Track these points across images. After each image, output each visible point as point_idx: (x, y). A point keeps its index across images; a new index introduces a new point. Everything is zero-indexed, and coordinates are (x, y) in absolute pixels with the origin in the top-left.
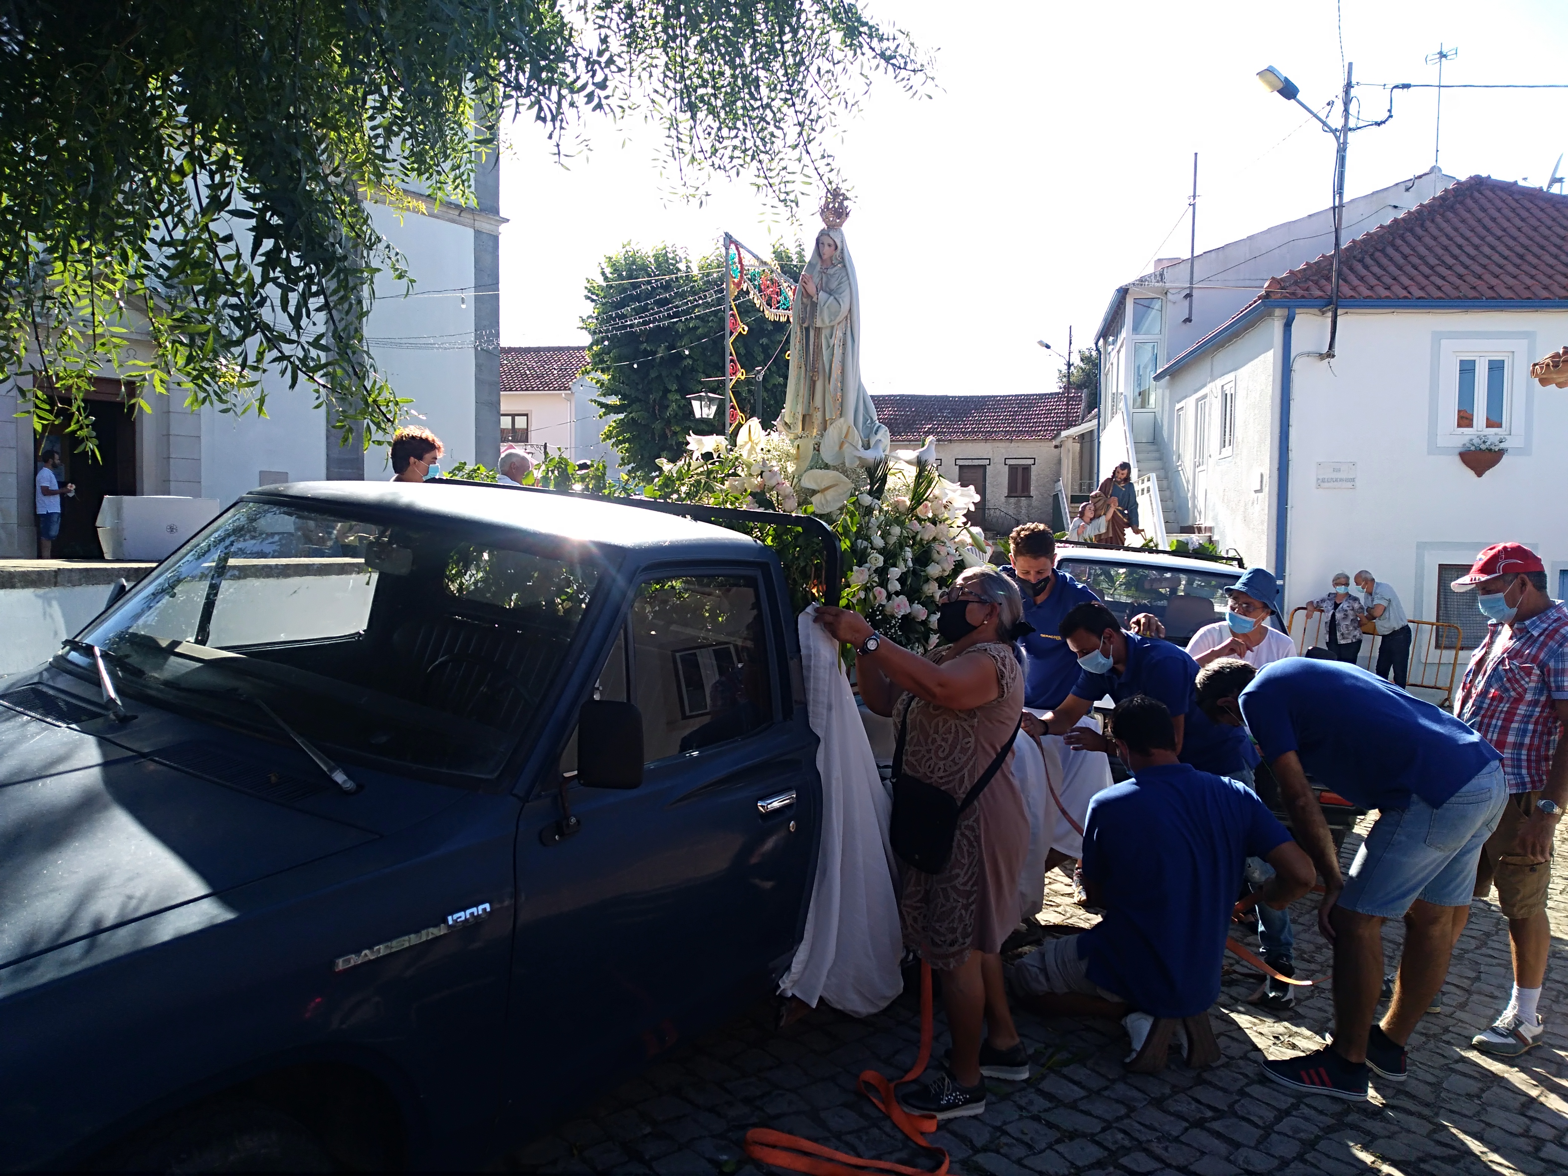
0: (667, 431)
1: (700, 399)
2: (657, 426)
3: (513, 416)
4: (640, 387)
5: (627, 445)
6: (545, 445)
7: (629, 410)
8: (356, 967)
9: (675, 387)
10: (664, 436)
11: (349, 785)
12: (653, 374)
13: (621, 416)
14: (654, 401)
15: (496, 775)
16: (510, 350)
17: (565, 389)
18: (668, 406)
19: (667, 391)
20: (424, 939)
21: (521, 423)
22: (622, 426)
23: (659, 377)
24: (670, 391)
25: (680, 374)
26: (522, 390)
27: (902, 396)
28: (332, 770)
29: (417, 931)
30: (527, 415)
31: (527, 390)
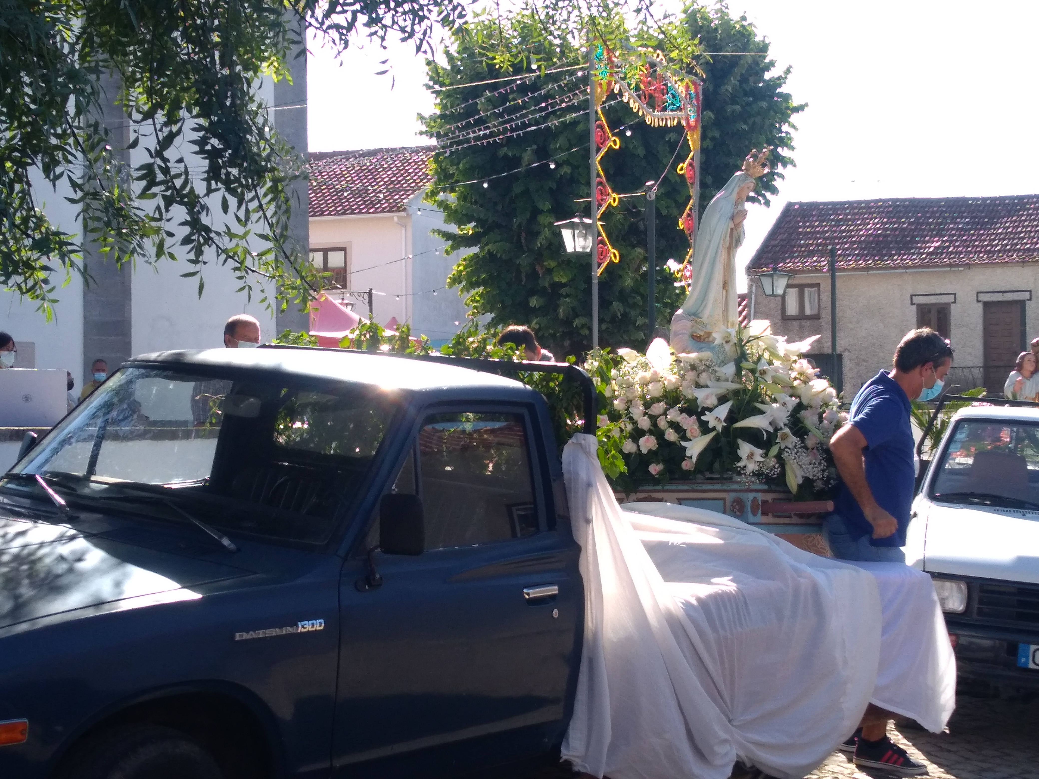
0: (538, 268)
1: (572, 226)
2: (524, 261)
3: (325, 251)
4: (499, 208)
5: (481, 289)
6: (371, 290)
7: (484, 240)
8: (246, 640)
9: (547, 206)
10: (533, 275)
11: (232, 547)
12: (517, 189)
13: (475, 250)
14: (520, 226)
15: (326, 542)
16: (321, 156)
17: (398, 210)
18: (538, 233)
19: (536, 212)
20: (284, 632)
21: (336, 260)
22: (476, 263)
23: (526, 192)
24: (541, 212)
25: (554, 186)
26: (338, 213)
27: (894, 201)
28: (221, 537)
29: (281, 627)
30: (344, 249)
31: (344, 213)
